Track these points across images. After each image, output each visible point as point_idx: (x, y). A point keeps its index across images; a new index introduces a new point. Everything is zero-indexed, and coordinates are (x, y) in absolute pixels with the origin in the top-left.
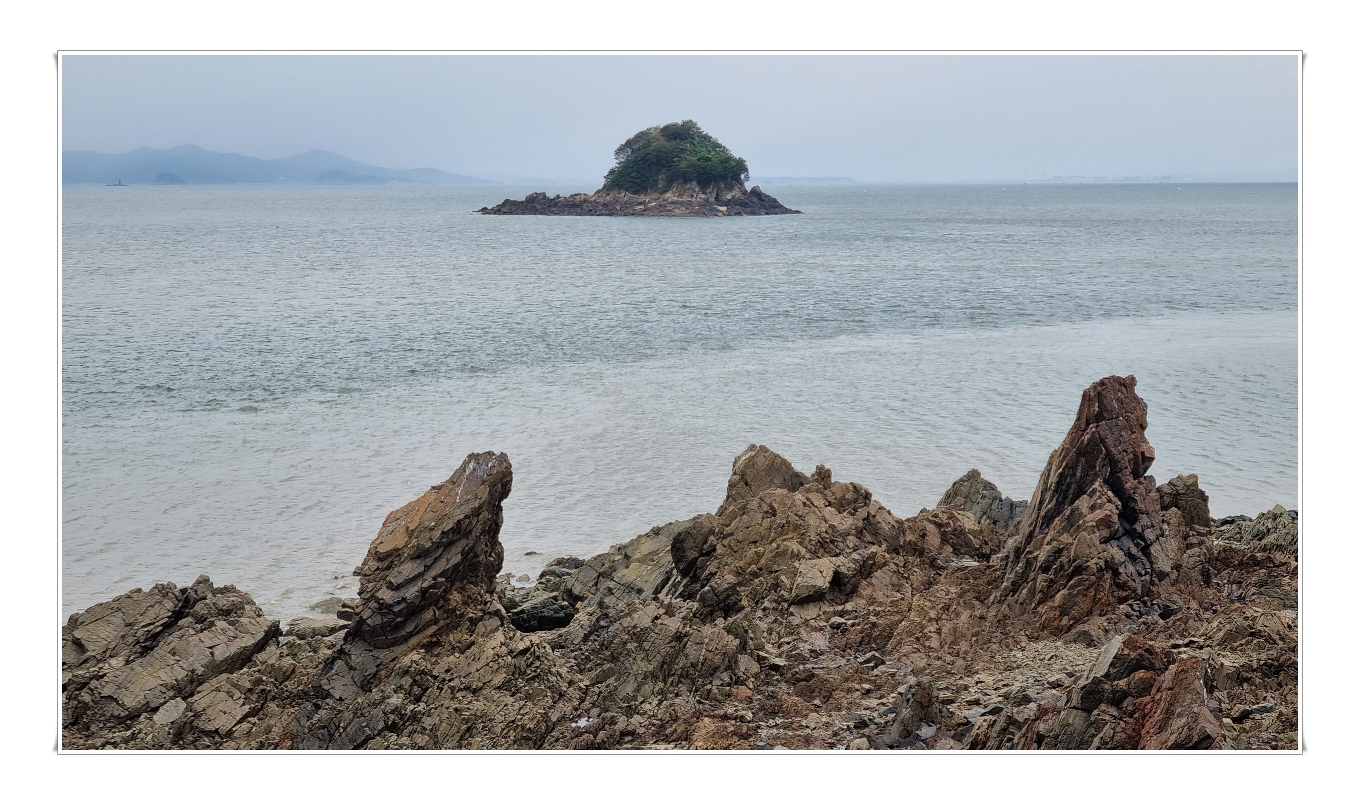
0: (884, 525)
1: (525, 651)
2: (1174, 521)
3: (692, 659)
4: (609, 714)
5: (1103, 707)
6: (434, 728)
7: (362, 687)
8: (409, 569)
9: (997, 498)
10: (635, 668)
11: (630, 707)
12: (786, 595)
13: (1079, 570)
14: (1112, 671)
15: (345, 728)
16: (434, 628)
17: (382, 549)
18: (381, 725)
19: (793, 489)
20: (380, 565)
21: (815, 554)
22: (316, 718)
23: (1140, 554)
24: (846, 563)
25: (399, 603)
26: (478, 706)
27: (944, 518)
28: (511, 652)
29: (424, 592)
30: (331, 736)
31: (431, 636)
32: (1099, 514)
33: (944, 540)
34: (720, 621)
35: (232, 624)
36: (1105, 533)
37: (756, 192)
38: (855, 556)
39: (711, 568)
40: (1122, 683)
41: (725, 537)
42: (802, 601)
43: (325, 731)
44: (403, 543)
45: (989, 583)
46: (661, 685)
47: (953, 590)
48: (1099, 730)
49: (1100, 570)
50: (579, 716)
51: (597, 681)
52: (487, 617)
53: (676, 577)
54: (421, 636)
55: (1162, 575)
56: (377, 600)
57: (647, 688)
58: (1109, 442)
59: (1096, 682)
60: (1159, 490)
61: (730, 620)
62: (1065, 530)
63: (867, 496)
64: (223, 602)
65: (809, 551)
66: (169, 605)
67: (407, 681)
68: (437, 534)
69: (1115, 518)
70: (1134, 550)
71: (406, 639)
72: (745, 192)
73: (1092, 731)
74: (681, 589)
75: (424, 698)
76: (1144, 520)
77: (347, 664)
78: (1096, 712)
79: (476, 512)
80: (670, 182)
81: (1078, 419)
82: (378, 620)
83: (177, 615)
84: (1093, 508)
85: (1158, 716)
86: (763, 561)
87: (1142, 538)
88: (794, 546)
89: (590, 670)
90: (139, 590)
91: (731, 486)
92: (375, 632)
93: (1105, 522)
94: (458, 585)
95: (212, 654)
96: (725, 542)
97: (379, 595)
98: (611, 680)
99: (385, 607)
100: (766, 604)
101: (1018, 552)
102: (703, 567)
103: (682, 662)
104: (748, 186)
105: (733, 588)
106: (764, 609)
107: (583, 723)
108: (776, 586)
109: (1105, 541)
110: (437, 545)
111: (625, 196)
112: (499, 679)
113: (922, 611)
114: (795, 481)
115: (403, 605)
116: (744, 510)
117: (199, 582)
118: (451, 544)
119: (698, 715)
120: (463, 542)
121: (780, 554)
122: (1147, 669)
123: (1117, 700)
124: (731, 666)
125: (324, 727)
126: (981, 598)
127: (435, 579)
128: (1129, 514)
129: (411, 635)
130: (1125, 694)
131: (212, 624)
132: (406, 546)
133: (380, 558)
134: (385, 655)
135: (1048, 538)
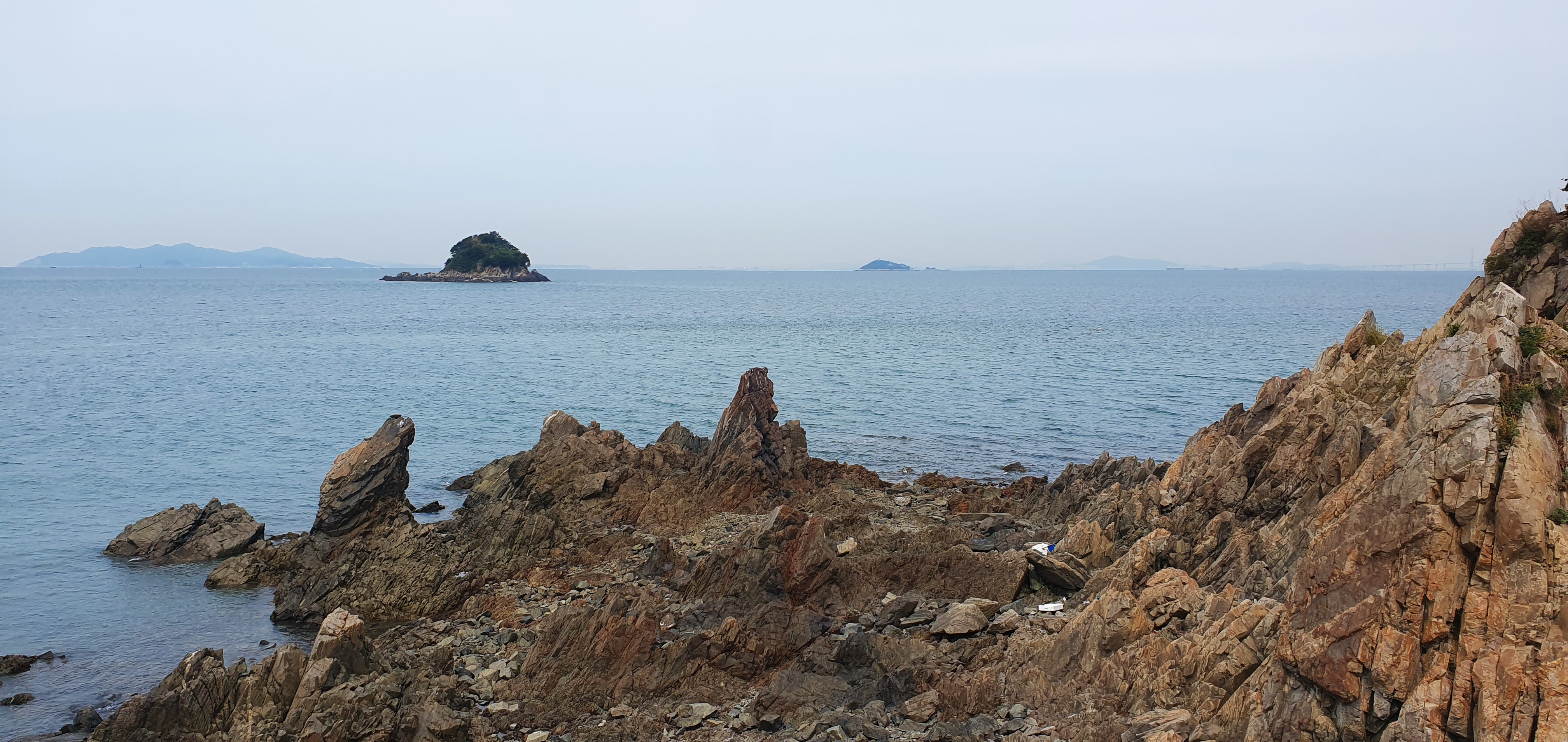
0: (632, 453)
1: (424, 535)
2: (789, 445)
3: (527, 534)
4: (478, 569)
5: (770, 546)
6: (371, 583)
7: (323, 561)
8: (351, 488)
9: (691, 436)
10: (493, 541)
11: (490, 564)
12: (578, 495)
13: (741, 473)
14: (776, 526)
15: (313, 586)
16: (367, 524)
17: (333, 478)
18: (336, 583)
19: (580, 435)
20: (332, 486)
21: (594, 471)
22: (294, 580)
23: (773, 463)
24: (611, 475)
25: (345, 509)
26: (396, 569)
27: (664, 448)
28: (416, 536)
29: (360, 502)
30: (304, 591)
31: (366, 528)
32: (752, 442)
33: (665, 459)
34: (542, 511)
35: (234, 526)
36: (755, 452)
37: (534, 273)
38: (617, 471)
39: (533, 482)
40: (781, 532)
41: (541, 463)
42: (587, 498)
43: (301, 589)
44: (348, 473)
45: (691, 483)
46: (509, 550)
47: (672, 487)
48: (769, 559)
49: (753, 472)
50: (460, 571)
51: (469, 550)
52: (400, 515)
53: (511, 487)
54: (359, 528)
55: (785, 475)
56: (332, 508)
57: (500, 553)
58: (756, 403)
59: (767, 533)
60: (780, 428)
61: (549, 510)
62: (734, 451)
63: (622, 437)
64: (227, 513)
65: (590, 469)
66: (192, 517)
67: (351, 556)
68: (368, 467)
69: (760, 444)
70: (770, 462)
71: (350, 530)
72: (528, 273)
73: (765, 560)
74: (515, 494)
75: (363, 566)
76: (774, 445)
77: (313, 547)
78: (767, 549)
79: (393, 453)
80: (485, 265)
81: (739, 391)
82: (332, 520)
83: (198, 523)
84: (748, 439)
85: (801, 549)
86: (564, 476)
87: (773, 454)
88: (581, 467)
89: (464, 544)
90: (173, 509)
91: (543, 434)
92: (330, 527)
93: (755, 446)
94: (382, 497)
95: (222, 545)
96: (541, 466)
97: (333, 505)
98: (478, 549)
99: (335, 512)
100: (566, 500)
101: (707, 466)
102: (529, 480)
103: (521, 535)
104: (530, 269)
105: (549, 492)
106: (565, 503)
107: (462, 575)
108: (572, 489)
109: (756, 457)
110: (368, 474)
111: (457, 274)
112: (409, 552)
113: (656, 501)
114: (580, 430)
115: (348, 510)
116: (552, 446)
117: (212, 502)
118: (376, 473)
119: (533, 565)
120: (385, 471)
121: (574, 471)
122: (793, 524)
123: (779, 541)
124: (551, 536)
125: (300, 586)
126: (688, 491)
127: (367, 493)
128: (766, 441)
129: (353, 528)
130: (783, 539)
131: (221, 527)
132: (350, 473)
133: (334, 482)
134: (337, 540)
135: (725, 456)
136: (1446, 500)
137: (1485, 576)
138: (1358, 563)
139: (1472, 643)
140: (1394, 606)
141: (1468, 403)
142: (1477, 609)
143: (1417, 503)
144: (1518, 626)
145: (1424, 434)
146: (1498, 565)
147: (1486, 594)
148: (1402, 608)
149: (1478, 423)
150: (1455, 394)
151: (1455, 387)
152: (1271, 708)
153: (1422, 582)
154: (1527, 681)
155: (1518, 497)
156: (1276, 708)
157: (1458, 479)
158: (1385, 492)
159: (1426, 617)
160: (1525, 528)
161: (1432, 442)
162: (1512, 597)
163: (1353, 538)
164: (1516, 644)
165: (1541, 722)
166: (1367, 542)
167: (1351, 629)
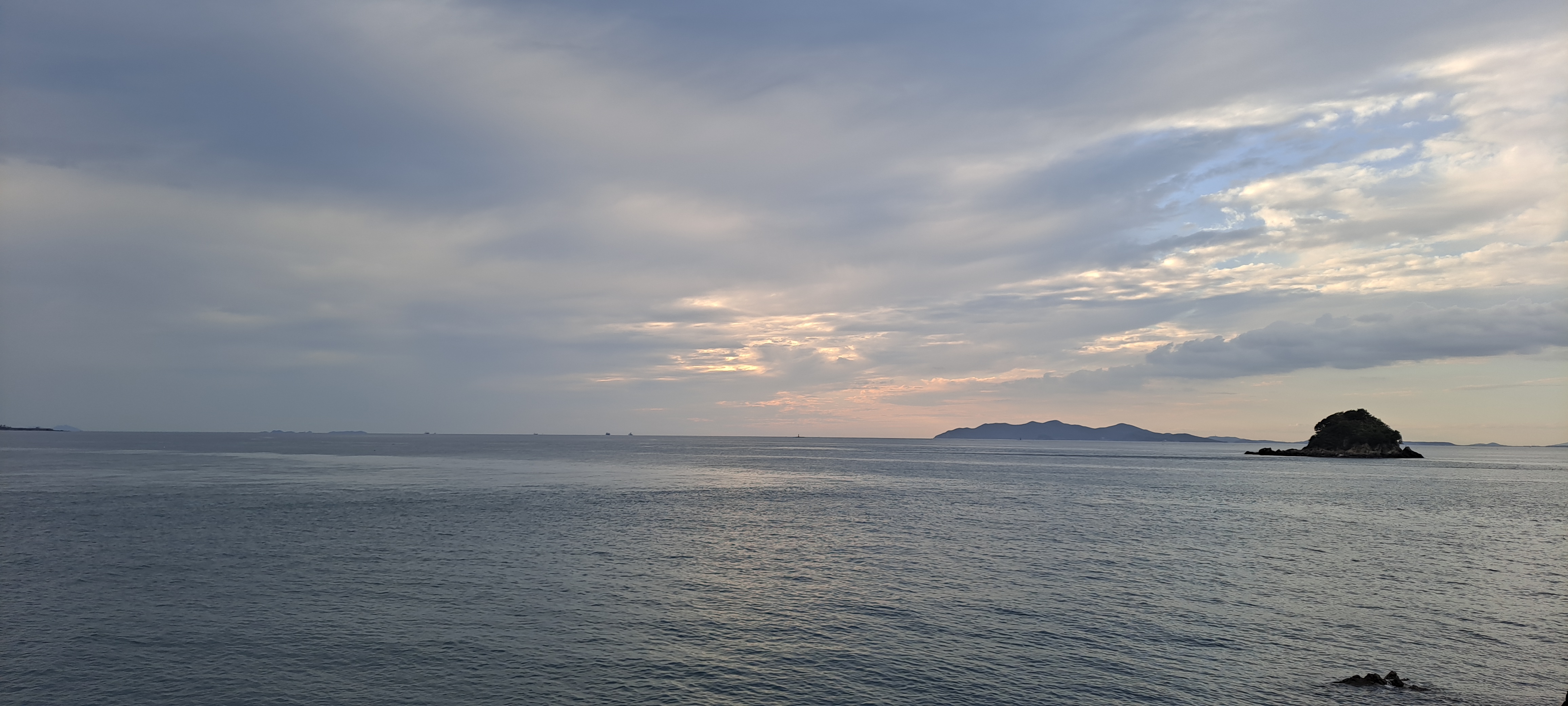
37: (1405, 449)
72: (1399, 449)
104: (1400, 445)
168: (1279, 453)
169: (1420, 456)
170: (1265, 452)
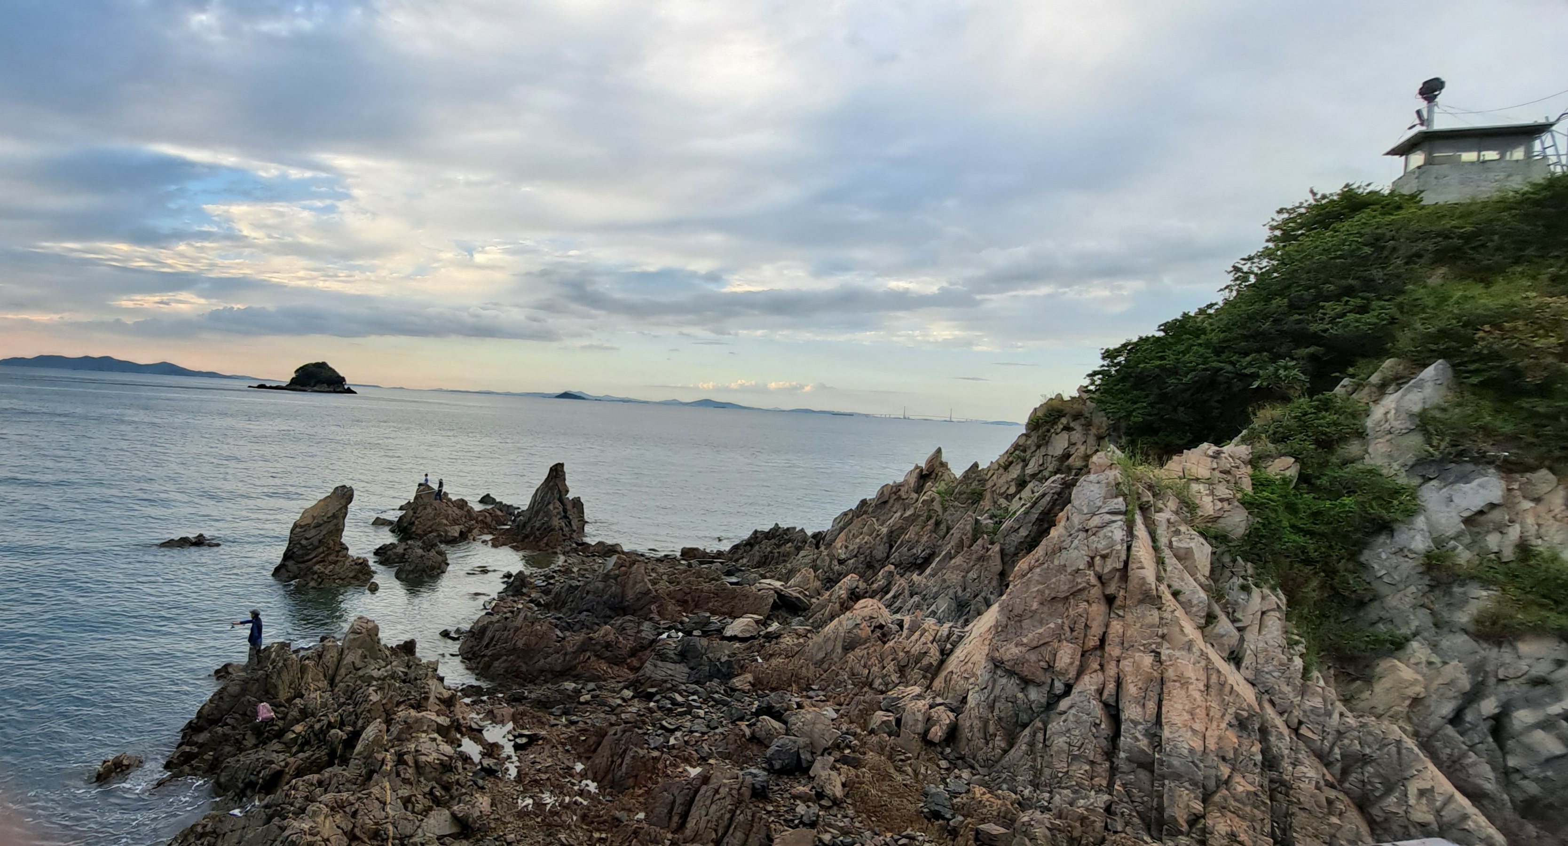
0: (473, 514)
8: (313, 532)
12: (443, 540)
17: (301, 524)
25: (310, 545)
27: (491, 511)
31: (322, 558)
37: (348, 388)
44: (311, 521)
62: (544, 516)
71: (312, 559)
72: (343, 387)
76: (569, 513)
80: (315, 382)
81: (546, 478)
86: (434, 527)
87: (568, 518)
101: (525, 525)
104: (345, 385)
108: (439, 536)
109: (559, 520)
111: (297, 386)
120: (335, 521)
121: (440, 524)
132: (313, 522)
133: (302, 527)
135: (538, 519)
136: (1097, 568)
137: (1121, 613)
138: (1042, 604)
139: (1113, 650)
140: (1067, 629)
141: (1107, 513)
142: (1117, 631)
143: (1079, 570)
144: (1145, 642)
145: (1079, 530)
146: (1129, 607)
147: (1122, 623)
148: (1072, 630)
149: (1115, 525)
150: (1100, 508)
151: (1099, 504)
152: (985, 688)
153: (1085, 615)
154: (1155, 674)
155: (1143, 568)
156: (989, 688)
157: (1104, 557)
158: (1056, 562)
159: (1086, 636)
160: (1148, 586)
161: (1085, 534)
162: (1138, 625)
163: (1036, 589)
164: (1144, 652)
165: (1166, 696)
166: (1047, 592)
167: (1041, 642)
168: (271, 388)
169: (355, 393)
170: (262, 386)
